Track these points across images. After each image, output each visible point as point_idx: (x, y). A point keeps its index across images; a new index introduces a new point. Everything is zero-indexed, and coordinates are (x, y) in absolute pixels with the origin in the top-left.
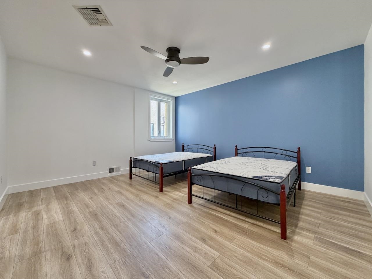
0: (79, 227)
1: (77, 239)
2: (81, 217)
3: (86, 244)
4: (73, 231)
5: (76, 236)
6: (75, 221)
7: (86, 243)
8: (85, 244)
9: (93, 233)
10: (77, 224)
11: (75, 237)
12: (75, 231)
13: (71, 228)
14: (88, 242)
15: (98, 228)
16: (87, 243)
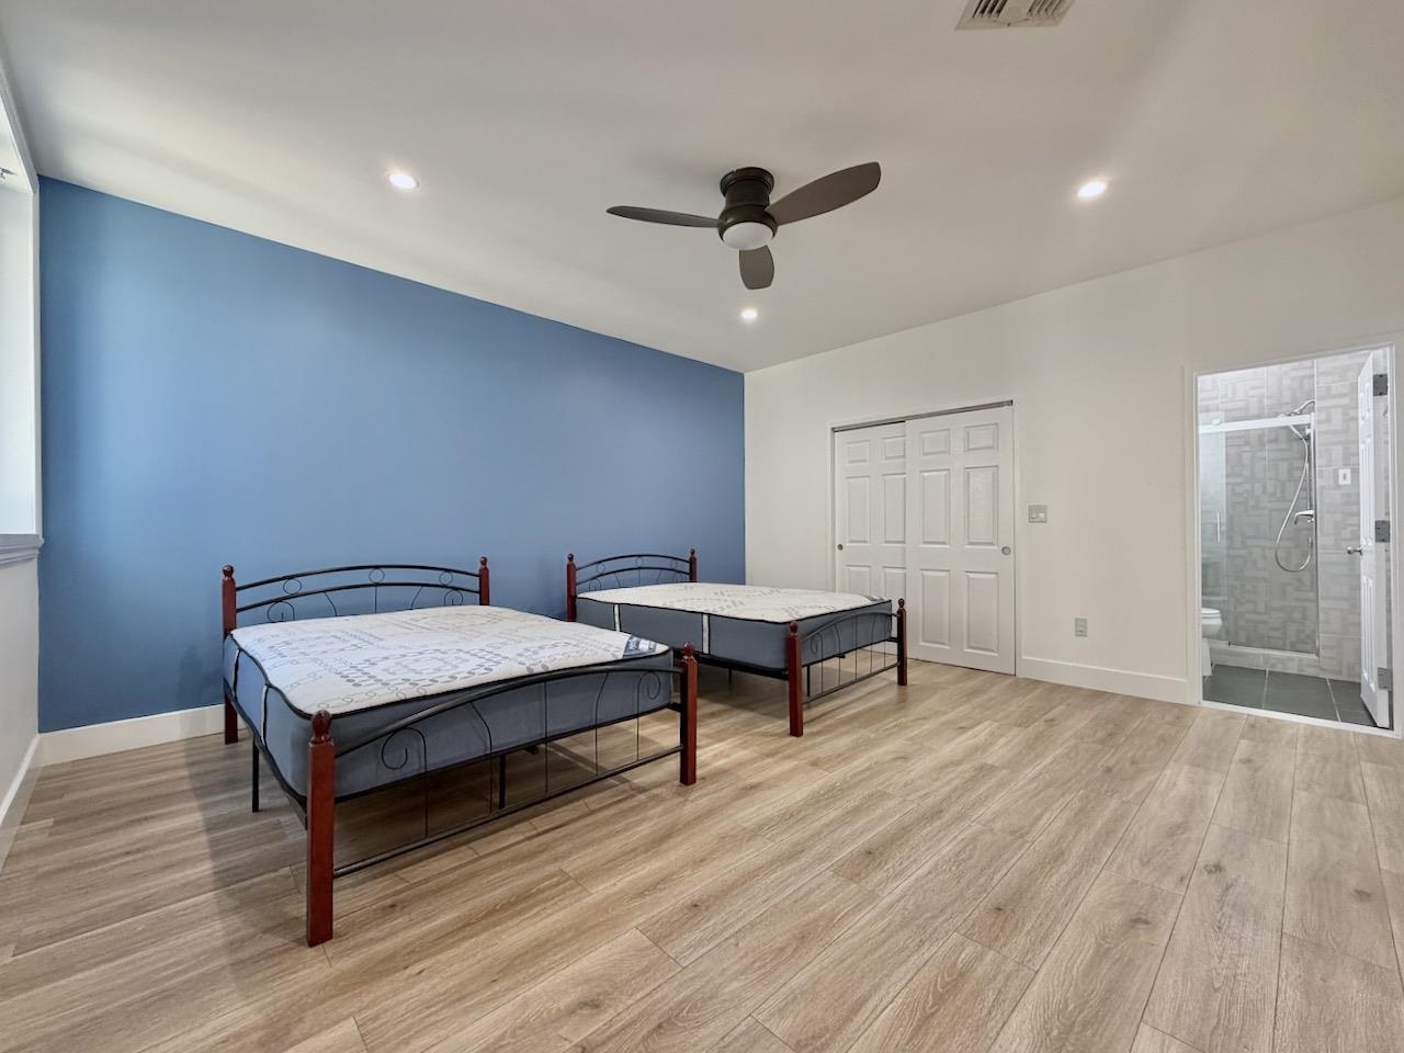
0: (1117, 918)
1: (1159, 891)
2: (1055, 953)
3: (1145, 860)
4: (1146, 922)
5: (1154, 897)
6: (1101, 953)
7: (1144, 864)
8: (1149, 861)
9: (1095, 869)
10: (1104, 938)
11: (1156, 900)
12: (1144, 917)
13: (1142, 939)
14: (1136, 862)
15: (1064, 866)
16: (1141, 860)
